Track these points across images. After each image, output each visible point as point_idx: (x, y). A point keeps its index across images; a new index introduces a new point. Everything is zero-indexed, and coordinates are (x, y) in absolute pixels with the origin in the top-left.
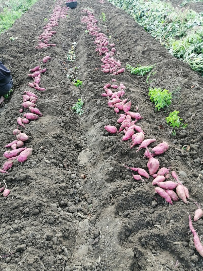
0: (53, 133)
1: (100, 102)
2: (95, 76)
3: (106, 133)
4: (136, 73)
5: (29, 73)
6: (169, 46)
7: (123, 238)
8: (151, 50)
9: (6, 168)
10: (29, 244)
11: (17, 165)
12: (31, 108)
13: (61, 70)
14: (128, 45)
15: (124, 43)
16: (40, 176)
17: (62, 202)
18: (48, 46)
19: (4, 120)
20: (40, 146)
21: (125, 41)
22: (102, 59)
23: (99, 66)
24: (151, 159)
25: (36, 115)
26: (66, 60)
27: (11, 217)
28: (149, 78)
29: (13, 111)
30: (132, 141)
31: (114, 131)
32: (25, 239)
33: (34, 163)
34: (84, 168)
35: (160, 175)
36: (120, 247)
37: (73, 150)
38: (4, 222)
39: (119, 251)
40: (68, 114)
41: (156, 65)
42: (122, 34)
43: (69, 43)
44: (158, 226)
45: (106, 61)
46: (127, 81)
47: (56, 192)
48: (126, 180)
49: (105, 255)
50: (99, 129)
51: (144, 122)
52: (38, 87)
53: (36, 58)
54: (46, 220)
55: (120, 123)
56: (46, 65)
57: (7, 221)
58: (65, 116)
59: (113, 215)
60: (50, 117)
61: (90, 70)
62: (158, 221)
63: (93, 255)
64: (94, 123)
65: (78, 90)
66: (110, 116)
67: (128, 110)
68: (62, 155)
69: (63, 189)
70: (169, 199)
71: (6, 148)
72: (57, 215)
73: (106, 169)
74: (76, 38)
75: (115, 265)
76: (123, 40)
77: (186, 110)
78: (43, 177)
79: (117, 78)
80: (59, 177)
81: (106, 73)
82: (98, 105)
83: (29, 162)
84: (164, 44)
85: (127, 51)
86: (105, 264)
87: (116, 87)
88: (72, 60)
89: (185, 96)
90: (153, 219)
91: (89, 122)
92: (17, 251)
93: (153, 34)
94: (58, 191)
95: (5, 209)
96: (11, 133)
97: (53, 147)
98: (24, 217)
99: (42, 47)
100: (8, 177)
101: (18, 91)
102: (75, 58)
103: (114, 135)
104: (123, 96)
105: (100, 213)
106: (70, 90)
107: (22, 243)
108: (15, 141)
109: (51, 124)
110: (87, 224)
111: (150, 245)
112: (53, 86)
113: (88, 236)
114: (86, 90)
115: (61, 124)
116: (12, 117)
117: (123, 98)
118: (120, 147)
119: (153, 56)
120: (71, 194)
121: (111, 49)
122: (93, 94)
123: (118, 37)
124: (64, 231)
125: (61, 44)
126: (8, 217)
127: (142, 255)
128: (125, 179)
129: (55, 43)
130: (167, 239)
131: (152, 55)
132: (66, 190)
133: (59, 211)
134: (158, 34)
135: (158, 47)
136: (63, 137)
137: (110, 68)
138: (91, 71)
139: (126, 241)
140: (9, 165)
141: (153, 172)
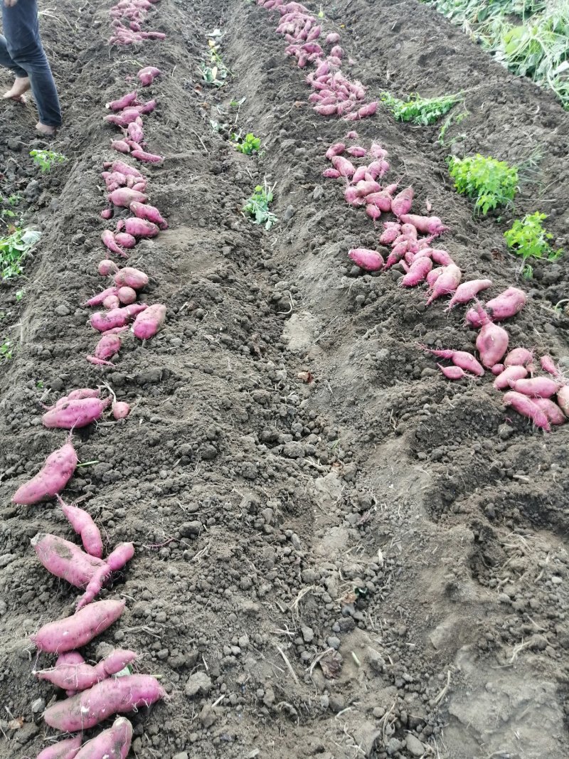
0: (210, 271)
1: (322, 191)
2: (297, 122)
3: (355, 269)
4: (408, 118)
5: (108, 114)
6: (491, 42)
7: (438, 507)
8: (444, 51)
9: (105, 353)
10: (209, 521)
11: (131, 346)
12: (136, 205)
13: (193, 107)
14: (373, 40)
15: (362, 35)
16: (196, 372)
17: (267, 433)
18: (143, 37)
19: (61, 239)
20: (183, 302)
21: (365, 28)
22: (310, 78)
23: (304, 97)
24: (487, 326)
25: (152, 224)
26: (202, 81)
27: (148, 464)
28: (446, 130)
29: (85, 214)
30: (428, 286)
31: (375, 265)
32: (198, 510)
33: (176, 340)
34: (302, 357)
35: (514, 365)
36: (434, 526)
37: (267, 314)
38: (130, 475)
39: (433, 533)
40: (236, 224)
41: (465, 95)
42: (352, 9)
43: (201, 33)
44: (522, 477)
45: (322, 82)
46: (388, 138)
47: (248, 409)
48: (423, 379)
49: (396, 546)
50: (332, 258)
51: (451, 241)
52: (139, 151)
53: (116, 71)
54: (237, 469)
55: (388, 245)
56: (150, 93)
57: (139, 474)
58: (230, 228)
59: (404, 459)
60: (189, 230)
61: (278, 108)
62: (521, 466)
63: (362, 549)
64: (313, 247)
65: (251, 163)
66: (356, 226)
67: (405, 210)
68: (243, 324)
69: (263, 404)
70: (540, 419)
71: (89, 307)
72: (261, 462)
73: (368, 356)
74: (218, 18)
75: (426, 563)
76: (358, 26)
77: (558, 214)
78: (205, 375)
79: (360, 130)
80: (247, 376)
81: (326, 116)
82: (317, 200)
83: (162, 339)
84: (477, 37)
85: (374, 57)
86: (399, 563)
87: (360, 153)
88: (216, 82)
89: (554, 176)
90: (508, 463)
91: (298, 245)
92: (181, 537)
93: (442, 9)
94: (253, 408)
95: (128, 445)
96: (93, 270)
97: (217, 303)
98: (182, 464)
99: (127, 40)
100: (115, 373)
101: (83, 164)
102: (225, 76)
103: (374, 273)
104: (386, 177)
105: (366, 457)
106: (229, 163)
107: (191, 518)
108: (110, 289)
109: (197, 248)
110: (337, 482)
111: (507, 517)
112: (181, 150)
113: (342, 510)
114: (275, 161)
115: (222, 249)
116: (85, 231)
117: (386, 181)
118: (398, 301)
119: (453, 70)
120: (283, 415)
121: (329, 51)
122: (300, 171)
123: (340, 18)
124: (285, 495)
125: (181, 34)
126: (139, 464)
127: (493, 537)
128: (419, 378)
129: (163, 29)
130: (549, 503)
131: (451, 67)
132: (269, 407)
133: (264, 453)
134: (457, 9)
135: (465, 45)
136: (236, 281)
137: (335, 101)
138: (281, 111)
139: (446, 513)
140: (111, 344)
141: (493, 360)
